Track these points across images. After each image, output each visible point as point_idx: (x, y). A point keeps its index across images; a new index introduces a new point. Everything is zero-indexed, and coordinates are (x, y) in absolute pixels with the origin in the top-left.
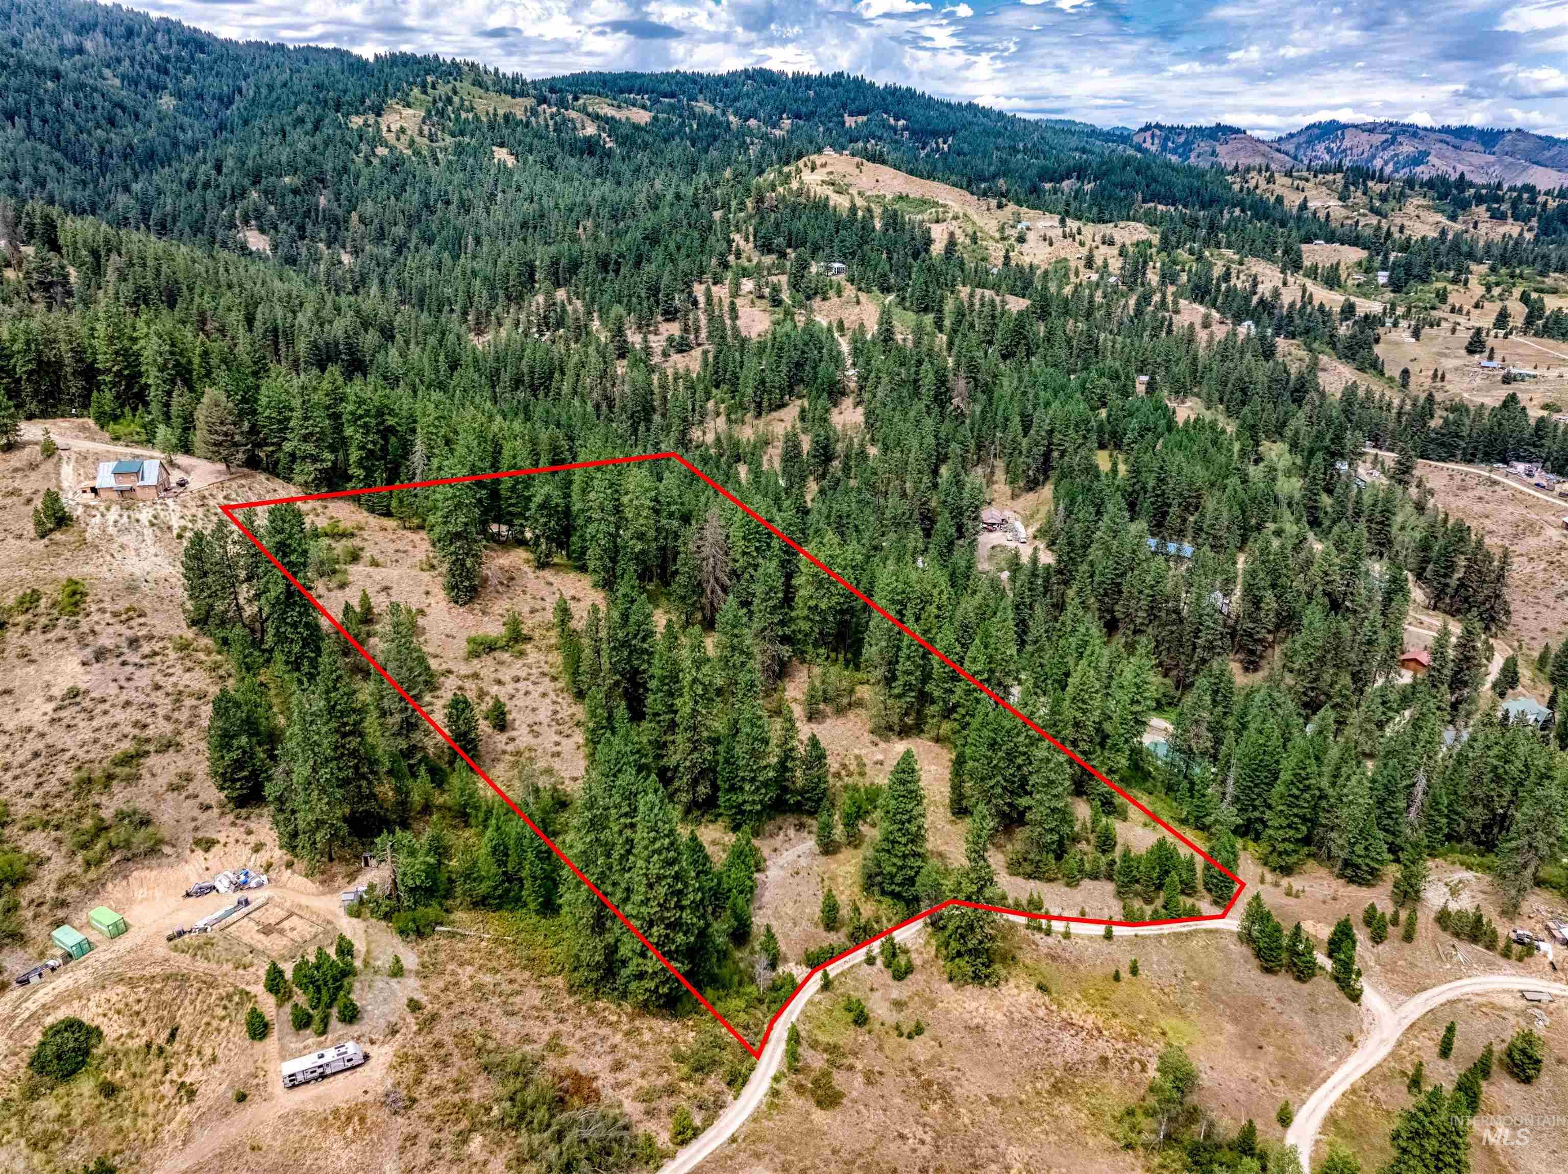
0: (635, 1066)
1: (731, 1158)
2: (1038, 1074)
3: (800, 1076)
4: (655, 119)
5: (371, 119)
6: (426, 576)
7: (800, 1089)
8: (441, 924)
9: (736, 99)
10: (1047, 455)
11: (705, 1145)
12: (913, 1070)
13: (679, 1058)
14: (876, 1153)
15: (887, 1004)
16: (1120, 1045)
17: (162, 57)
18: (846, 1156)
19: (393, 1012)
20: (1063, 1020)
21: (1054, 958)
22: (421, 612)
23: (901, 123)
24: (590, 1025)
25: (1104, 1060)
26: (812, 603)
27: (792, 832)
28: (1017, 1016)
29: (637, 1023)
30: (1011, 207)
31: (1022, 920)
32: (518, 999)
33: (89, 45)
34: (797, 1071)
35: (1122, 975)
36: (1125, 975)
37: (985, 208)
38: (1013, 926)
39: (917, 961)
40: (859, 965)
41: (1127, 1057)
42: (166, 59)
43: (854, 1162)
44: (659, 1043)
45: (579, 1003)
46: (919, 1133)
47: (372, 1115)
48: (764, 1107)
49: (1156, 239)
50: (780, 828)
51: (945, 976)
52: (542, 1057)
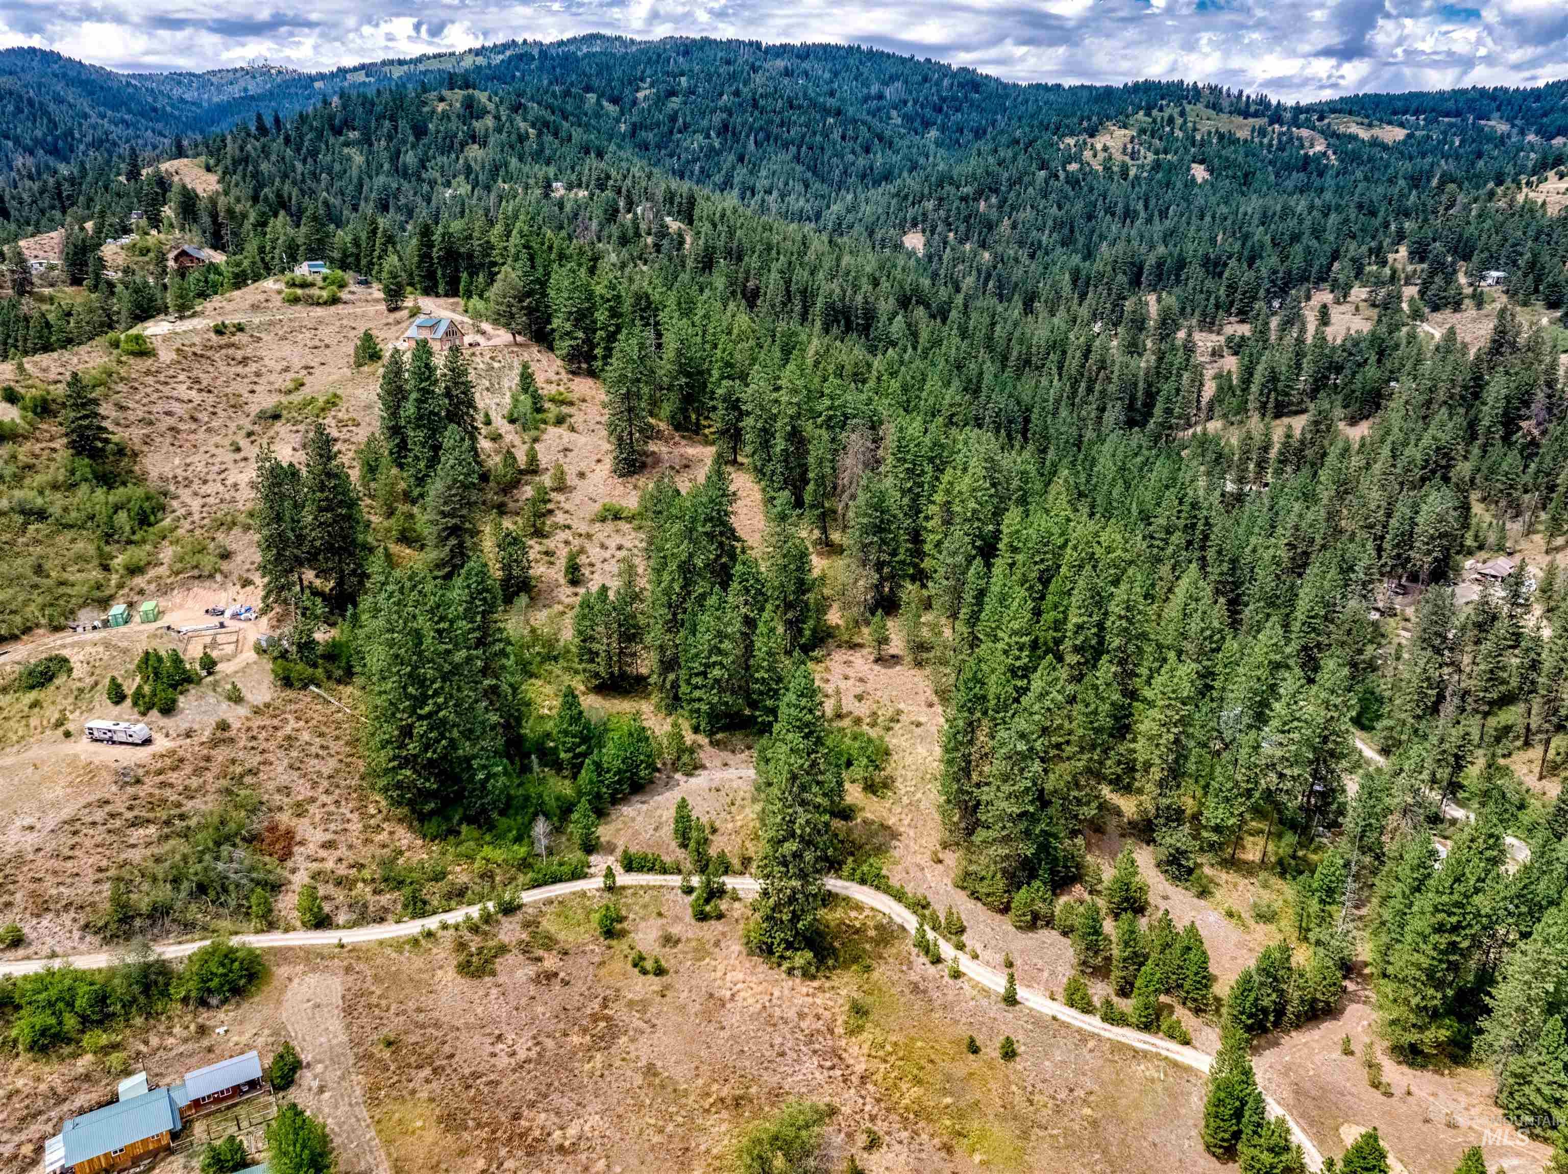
0: (341, 852)
1: (322, 958)
3: (475, 938)
4: (1409, 136)
5: (1082, 140)
7: (460, 947)
8: (318, 686)
11: (319, 938)
13: (387, 866)
15: (659, 934)
19: (201, 723)
24: (347, 807)
29: (388, 824)
32: (313, 761)
34: (476, 931)
40: (671, 888)
44: (385, 847)
47: (101, 777)
52: (280, 809)
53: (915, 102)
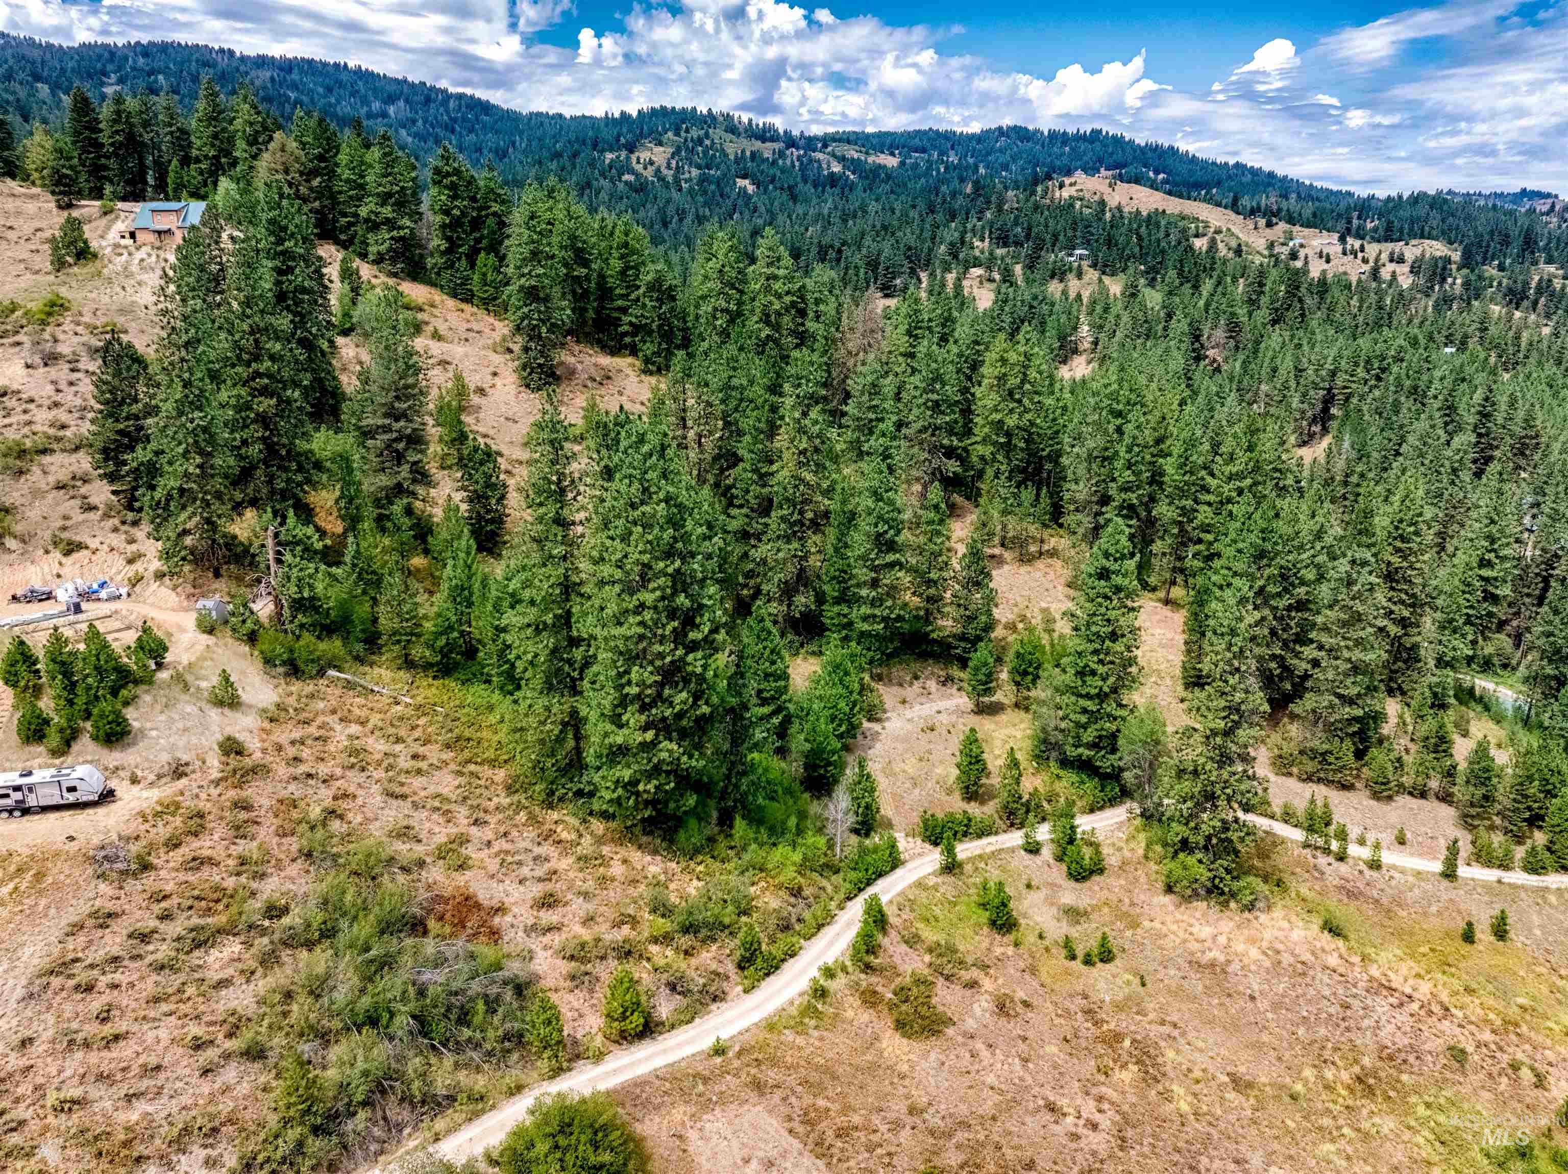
0: (578, 907)
1: (706, 1080)
2: (1327, 1054)
3: (874, 979)
4: (902, 164)
5: (623, 154)
6: (498, 359)
7: (870, 999)
8: (341, 669)
9: (989, 154)
10: (1328, 401)
11: (664, 1051)
12: (1088, 1012)
13: (661, 908)
14: (997, 1128)
15: (1054, 910)
16: (1487, 1036)
17: (450, 118)
18: (935, 1121)
19: (187, 749)
20: (1371, 979)
21: (1352, 895)
22: (481, 391)
23: (1161, 176)
24: (525, 839)
25: (1458, 1055)
26: (997, 416)
27: (932, 685)
28: (1286, 959)
29: (606, 850)
30: (1282, 226)
31: (1298, 835)
32: (417, 782)
33: (391, 110)
34: (868, 968)
35: (1478, 935)
36: (1483, 935)
37: (1252, 226)
38: (1277, 842)
39: (1112, 859)
40: (1013, 850)
41: (1505, 1058)
42: (454, 120)
43: (949, 1135)
44: (634, 882)
45: (519, 807)
46: (1089, 1108)
47: (58, 872)
48: (794, 1011)
49: (1456, 256)
50: (916, 678)
51: (1160, 885)
52: (421, 864)
53: (425, 121)
